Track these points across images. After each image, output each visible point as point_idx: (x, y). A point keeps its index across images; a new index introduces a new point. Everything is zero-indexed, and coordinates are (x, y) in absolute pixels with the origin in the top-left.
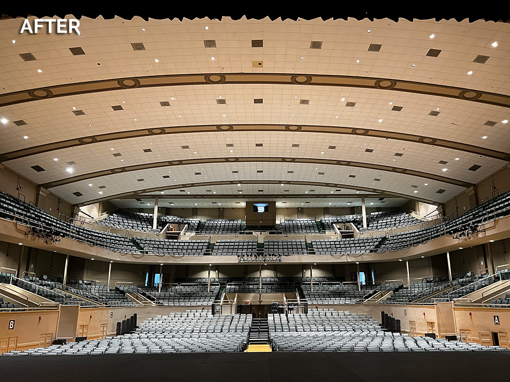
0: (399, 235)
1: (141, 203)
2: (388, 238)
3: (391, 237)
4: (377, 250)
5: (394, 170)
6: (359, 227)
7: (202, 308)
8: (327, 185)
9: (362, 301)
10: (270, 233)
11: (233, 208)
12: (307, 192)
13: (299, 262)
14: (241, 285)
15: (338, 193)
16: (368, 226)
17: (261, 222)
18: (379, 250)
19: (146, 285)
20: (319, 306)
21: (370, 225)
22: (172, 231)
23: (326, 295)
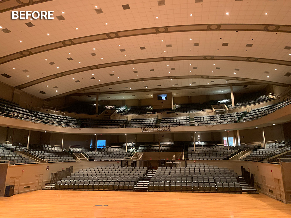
0: (257, 110)
1: (91, 98)
2: (249, 112)
3: (251, 111)
4: (239, 121)
5: (248, 59)
6: (229, 106)
7: (117, 162)
8: (202, 77)
9: (228, 158)
10: (167, 113)
11: (147, 99)
12: (190, 84)
13: (183, 131)
14: (149, 147)
15: (212, 83)
16: (235, 105)
17: (163, 106)
18: (241, 121)
19: (91, 147)
20: (196, 162)
21: (237, 105)
22: (107, 114)
23: (207, 154)
